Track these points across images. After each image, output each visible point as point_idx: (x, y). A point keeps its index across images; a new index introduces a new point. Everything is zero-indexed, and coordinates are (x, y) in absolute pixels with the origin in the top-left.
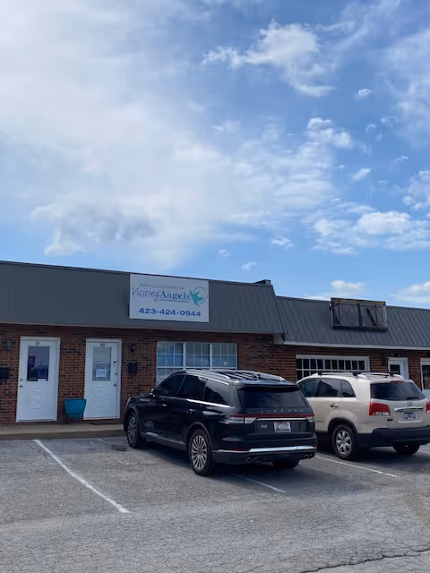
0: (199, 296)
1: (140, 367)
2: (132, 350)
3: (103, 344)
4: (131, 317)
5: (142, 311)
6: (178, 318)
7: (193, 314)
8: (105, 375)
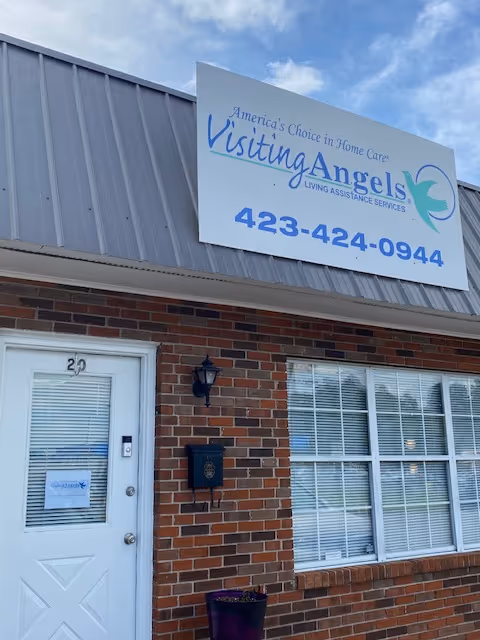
0: (432, 193)
1: (231, 458)
2: (201, 389)
3: (76, 363)
4: (205, 236)
5: (244, 217)
6: (372, 262)
7: (421, 256)
8: (84, 500)
